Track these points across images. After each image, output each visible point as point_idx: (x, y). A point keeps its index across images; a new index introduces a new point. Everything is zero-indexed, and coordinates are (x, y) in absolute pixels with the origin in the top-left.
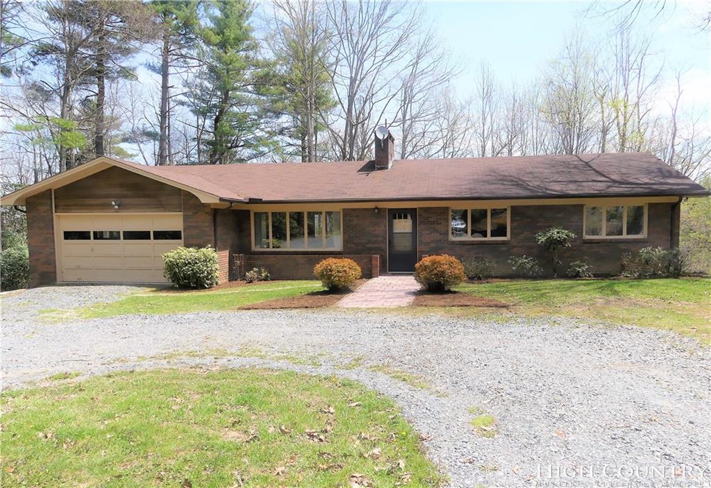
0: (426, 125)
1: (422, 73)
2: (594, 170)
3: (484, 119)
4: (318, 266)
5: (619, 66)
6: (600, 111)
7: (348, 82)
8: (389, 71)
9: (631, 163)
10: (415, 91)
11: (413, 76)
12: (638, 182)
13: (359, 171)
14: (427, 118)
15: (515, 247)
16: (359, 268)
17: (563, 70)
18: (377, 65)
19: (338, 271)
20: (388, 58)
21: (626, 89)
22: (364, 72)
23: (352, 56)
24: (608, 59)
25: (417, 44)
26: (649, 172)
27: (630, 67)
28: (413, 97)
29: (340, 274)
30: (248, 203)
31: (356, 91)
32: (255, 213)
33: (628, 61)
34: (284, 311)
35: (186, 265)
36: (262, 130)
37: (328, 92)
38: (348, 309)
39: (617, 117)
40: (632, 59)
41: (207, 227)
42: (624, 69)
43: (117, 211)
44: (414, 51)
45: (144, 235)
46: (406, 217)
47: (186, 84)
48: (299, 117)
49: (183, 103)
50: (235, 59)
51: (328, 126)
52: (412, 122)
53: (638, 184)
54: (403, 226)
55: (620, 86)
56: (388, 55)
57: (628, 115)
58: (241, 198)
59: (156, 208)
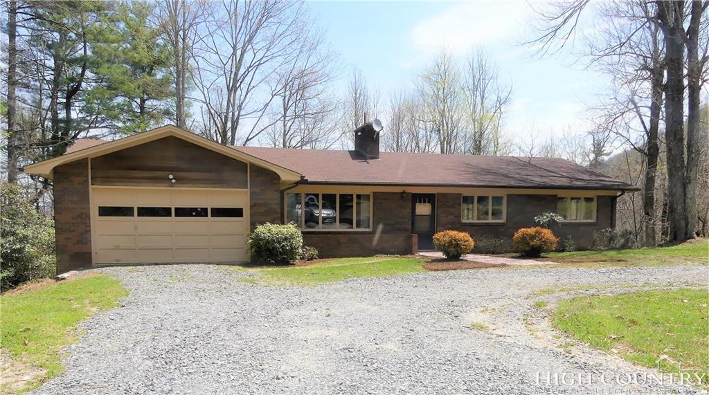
32: (287, 194)
45: (199, 212)
46: (425, 202)
54: (423, 209)
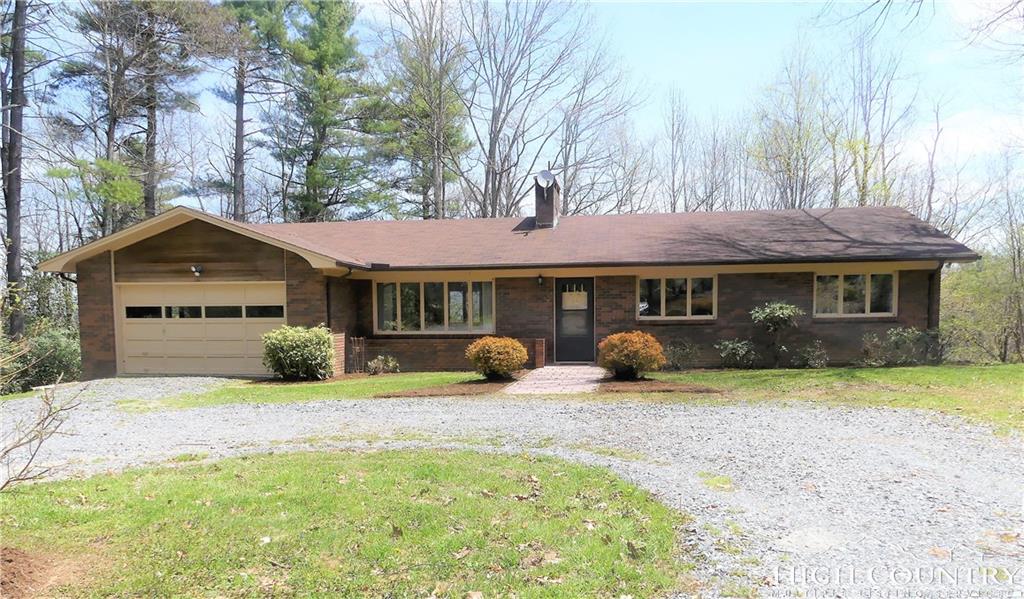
0: (595, 174)
1: (591, 102)
2: (827, 227)
3: (675, 166)
4: (471, 347)
5: (857, 94)
6: (831, 156)
7: (489, 115)
8: (545, 101)
9: (876, 218)
10: (581, 127)
11: (579, 107)
12: (885, 241)
13: (514, 230)
14: (598, 163)
15: (724, 328)
16: (525, 350)
17: (782, 101)
18: (529, 91)
19: (499, 353)
20: (545, 82)
21: (867, 126)
22: (512, 101)
23: (495, 79)
24: (843, 84)
25: (584, 64)
26: (898, 230)
27: (872, 95)
28: (578, 135)
29: (501, 357)
30: (370, 270)
31: (501, 127)
32: (378, 284)
33: (870, 86)
34: (436, 399)
35: (294, 349)
36: (371, 180)
37: (460, 129)
38: (517, 396)
39: (855, 162)
40: (875, 84)
41: (318, 300)
42: (865, 98)
43: (198, 279)
44: (581, 73)
45: (233, 312)
46: (578, 289)
47: (267, 117)
48: (420, 163)
49: (260, 144)
50: (335, 82)
51: (462, 173)
52: (576, 170)
53: (885, 244)
54: (575, 300)
55: (859, 123)
56: (544, 77)
57: (870, 161)
58: (362, 263)
59: (251, 275)
